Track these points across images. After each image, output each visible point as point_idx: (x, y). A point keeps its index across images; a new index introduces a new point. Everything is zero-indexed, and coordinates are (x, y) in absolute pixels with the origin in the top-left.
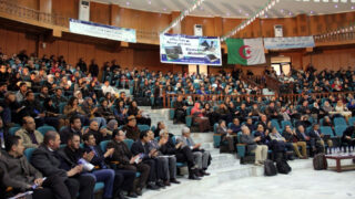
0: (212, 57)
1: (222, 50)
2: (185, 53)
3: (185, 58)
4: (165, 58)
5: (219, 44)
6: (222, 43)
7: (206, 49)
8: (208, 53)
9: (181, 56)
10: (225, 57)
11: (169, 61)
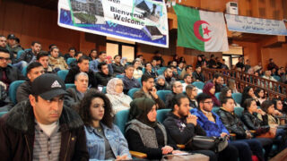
0: (155, 31)
1: (170, 21)
2: (108, 17)
3: (107, 25)
4: (67, 19)
5: (165, 10)
6: (169, 10)
7: (145, 15)
8: (147, 22)
9: (100, 21)
10: (173, 33)
11: (75, 26)
